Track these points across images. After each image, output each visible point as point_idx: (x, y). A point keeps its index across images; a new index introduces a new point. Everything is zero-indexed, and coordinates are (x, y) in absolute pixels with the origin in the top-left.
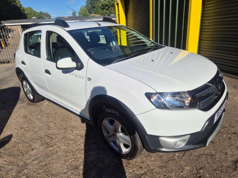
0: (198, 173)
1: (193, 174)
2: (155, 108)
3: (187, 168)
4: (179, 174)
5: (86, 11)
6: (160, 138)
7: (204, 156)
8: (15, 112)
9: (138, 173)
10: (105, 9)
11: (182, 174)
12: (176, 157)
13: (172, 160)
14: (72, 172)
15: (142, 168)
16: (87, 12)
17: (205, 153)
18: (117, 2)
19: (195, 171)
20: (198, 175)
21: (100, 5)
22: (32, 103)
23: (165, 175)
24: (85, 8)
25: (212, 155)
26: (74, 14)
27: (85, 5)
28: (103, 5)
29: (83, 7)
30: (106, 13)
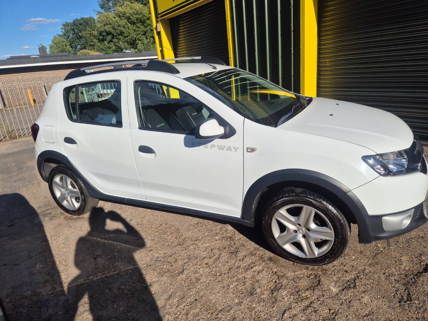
0: (422, 261)
1: (416, 264)
2: (379, 175)
3: (404, 258)
4: (400, 268)
5: (66, 45)
6: (384, 218)
7: (414, 240)
8: (52, 236)
9: (347, 279)
10: (106, 40)
11: (403, 267)
12: (382, 249)
13: (379, 253)
14: (249, 299)
15: (347, 271)
16: (68, 47)
17: (413, 237)
18: (158, 30)
19: (415, 260)
20: (422, 263)
21: (95, 33)
22: (76, 217)
23: (384, 273)
24: (62, 39)
25: (422, 237)
26: (42, 49)
27: (61, 33)
28: (101, 34)
29: (57, 36)
30: (110, 48)
